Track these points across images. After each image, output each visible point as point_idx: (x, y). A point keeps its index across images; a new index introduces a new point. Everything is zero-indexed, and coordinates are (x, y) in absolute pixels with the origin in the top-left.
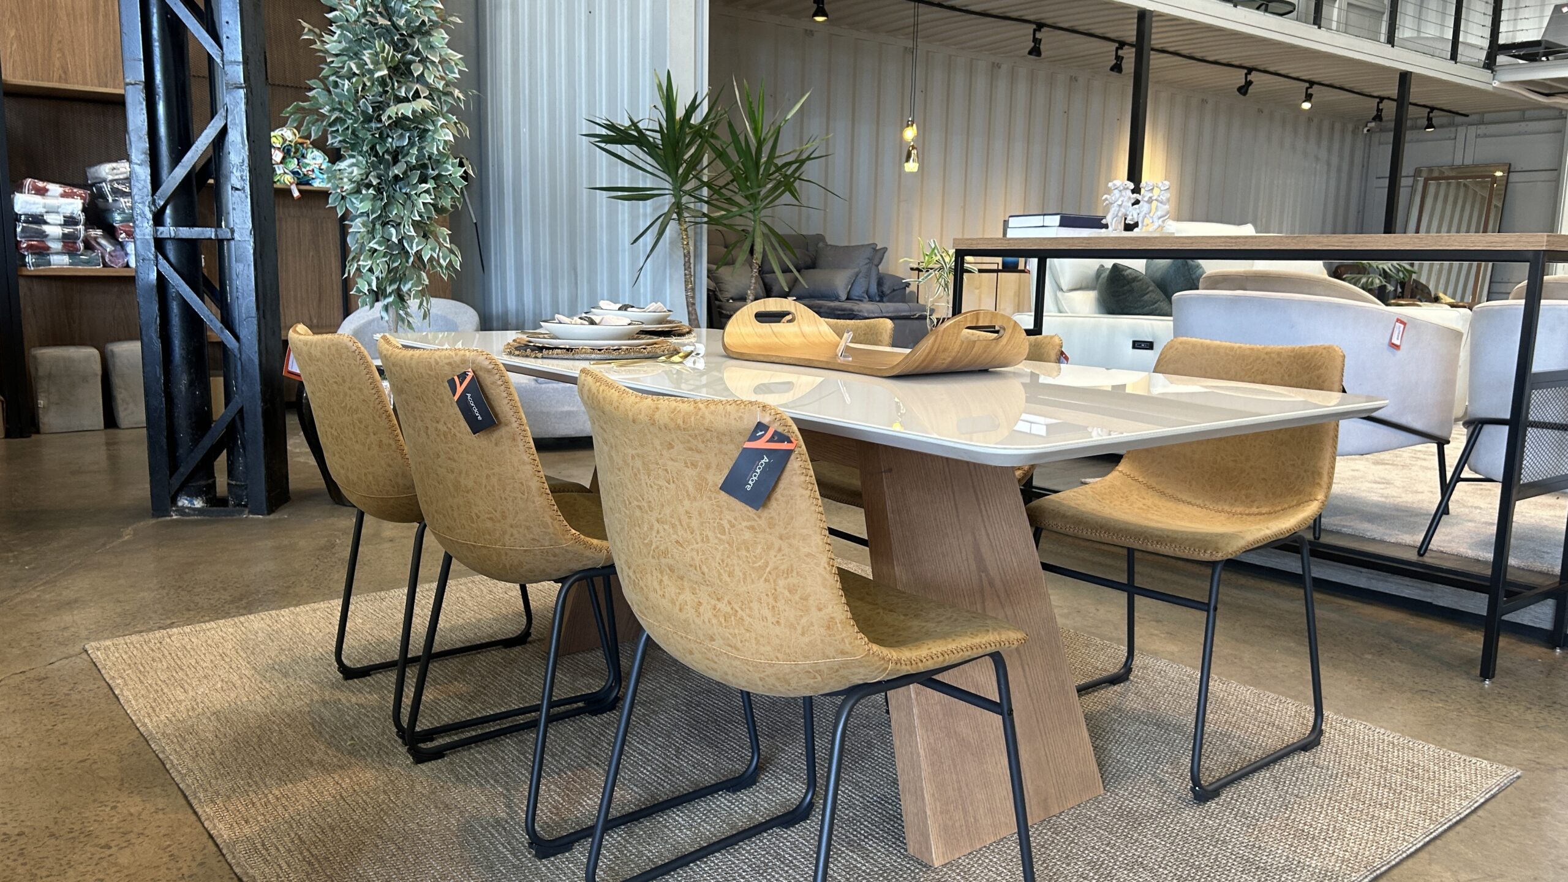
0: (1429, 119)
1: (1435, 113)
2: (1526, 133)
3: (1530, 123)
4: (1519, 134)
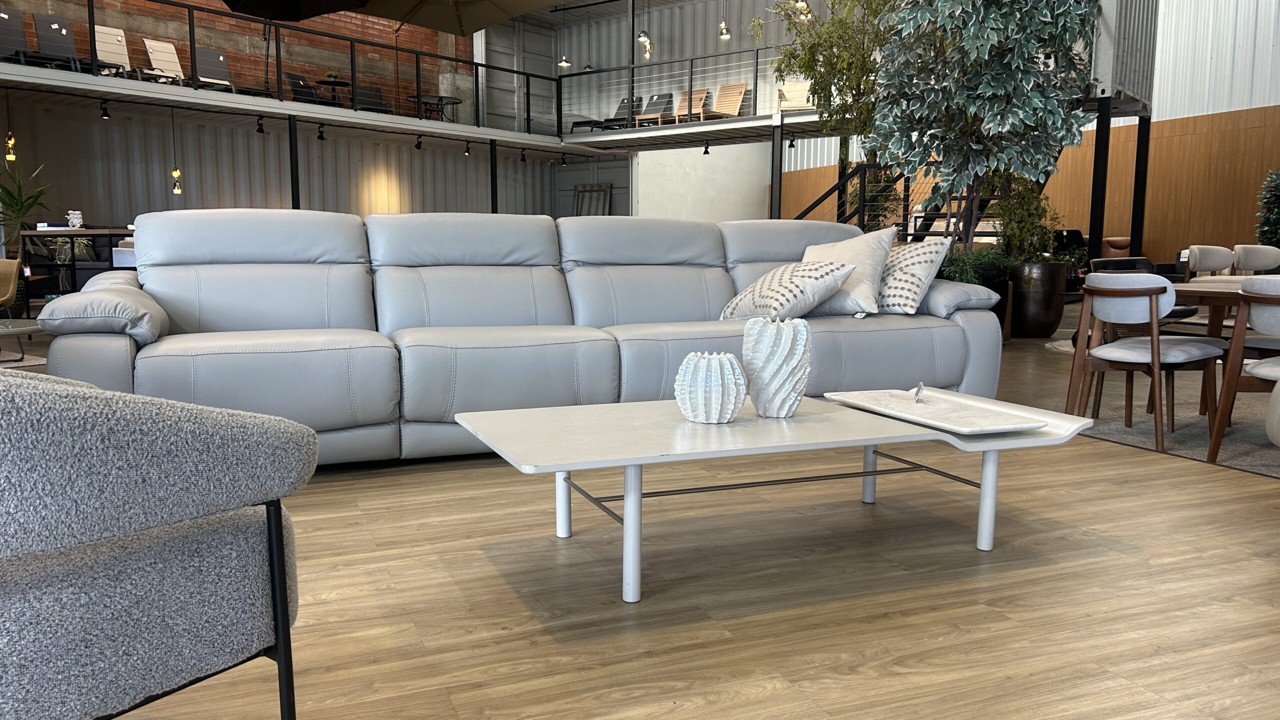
0: (563, 159)
1: (567, 156)
2: (618, 167)
3: (619, 162)
4: (615, 167)
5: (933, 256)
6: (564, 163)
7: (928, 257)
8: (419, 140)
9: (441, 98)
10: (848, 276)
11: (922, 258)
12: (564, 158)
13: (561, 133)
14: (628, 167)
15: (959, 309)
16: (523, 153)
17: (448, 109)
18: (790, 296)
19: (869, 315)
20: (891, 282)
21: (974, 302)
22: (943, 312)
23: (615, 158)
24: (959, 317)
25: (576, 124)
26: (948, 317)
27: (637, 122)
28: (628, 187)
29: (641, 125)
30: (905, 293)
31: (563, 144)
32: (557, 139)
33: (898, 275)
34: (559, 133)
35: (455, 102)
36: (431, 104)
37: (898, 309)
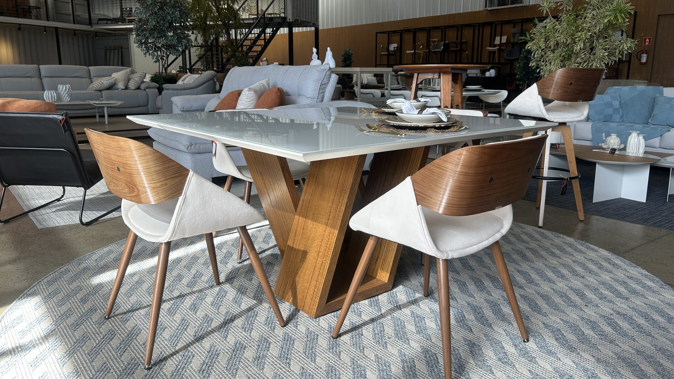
5: (141, 76)
6: (96, 36)
7: (140, 76)
8: (20, 27)
9: (30, 7)
10: (116, 80)
11: (138, 76)
12: (96, 34)
13: (91, 24)
14: (128, 39)
15: (147, 88)
16: (75, 33)
17: (34, 12)
18: (99, 84)
19: (123, 89)
20: (130, 82)
21: (151, 86)
22: (143, 89)
23: (122, 35)
24: (147, 90)
25: (100, 20)
26: (145, 90)
27: (127, 21)
28: (128, 48)
29: (129, 22)
30: (133, 84)
31: (92, 29)
32: (89, 27)
33: (132, 80)
34: (90, 24)
35: (38, 8)
36: (25, 9)
37: (131, 88)
